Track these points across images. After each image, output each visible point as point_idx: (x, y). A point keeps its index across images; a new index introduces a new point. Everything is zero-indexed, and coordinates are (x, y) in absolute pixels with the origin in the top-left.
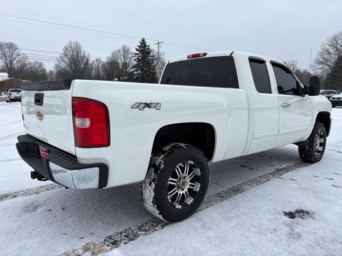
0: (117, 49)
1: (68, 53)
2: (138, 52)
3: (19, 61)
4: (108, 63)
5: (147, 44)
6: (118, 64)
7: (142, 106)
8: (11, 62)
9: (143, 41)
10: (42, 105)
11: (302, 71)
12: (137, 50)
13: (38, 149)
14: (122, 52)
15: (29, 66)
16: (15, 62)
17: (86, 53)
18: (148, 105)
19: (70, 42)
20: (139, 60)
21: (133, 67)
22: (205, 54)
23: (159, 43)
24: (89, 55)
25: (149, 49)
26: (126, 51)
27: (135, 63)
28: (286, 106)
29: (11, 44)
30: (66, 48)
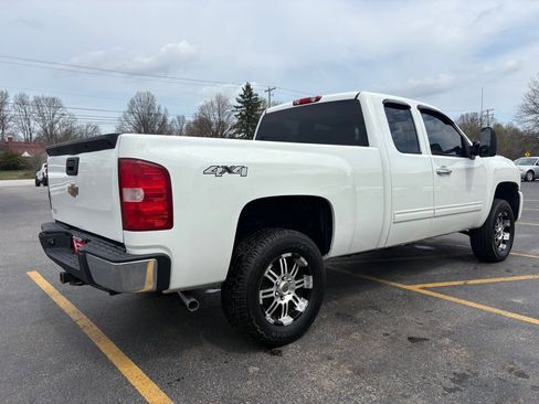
0: (209, 100)
1: (134, 109)
2: (240, 105)
3: (63, 125)
4: (195, 123)
5: (254, 92)
6: (210, 124)
7: (220, 170)
8: (52, 126)
9: (248, 87)
10: (76, 174)
11: (504, 125)
12: (239, 102)
13: (72, 239)
14: (216, 105)
15: (78, 131)
16: (57, 126)
17: (163, 108)
18: (228, 170)
19: (138, 94)
20: (243, 117)
21: (234, 127)
22: (318, 99)
23: (269, 90)
24: (166, 110)
25: (256, 99)
26: (221, 103)
27: (236, 121)
28: (444, 173)
29: (53, 99)
30: (132, 102)
